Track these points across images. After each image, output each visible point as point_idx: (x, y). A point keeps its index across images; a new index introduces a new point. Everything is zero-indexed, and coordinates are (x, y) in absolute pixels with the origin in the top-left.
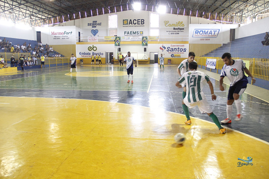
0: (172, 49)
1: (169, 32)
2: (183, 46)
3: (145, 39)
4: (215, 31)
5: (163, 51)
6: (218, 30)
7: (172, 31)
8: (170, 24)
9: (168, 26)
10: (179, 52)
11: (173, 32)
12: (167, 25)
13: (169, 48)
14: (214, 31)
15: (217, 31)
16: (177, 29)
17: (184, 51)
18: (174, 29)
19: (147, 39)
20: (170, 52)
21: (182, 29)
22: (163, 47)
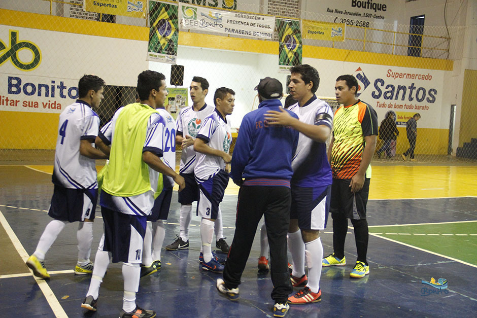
0: (390, 89)
1: (337, 15)
2: (428, 77)
3: (289, 31)
5: (358, 95)
7: (346, 13)
10: (415, 102)
11: (351, 18)
13: (379, 84)
16: (362, 5)
17: (428, 100)
18: (354, 4)
19: (297, 31)
21: (380, 9)
22: (359, 75)
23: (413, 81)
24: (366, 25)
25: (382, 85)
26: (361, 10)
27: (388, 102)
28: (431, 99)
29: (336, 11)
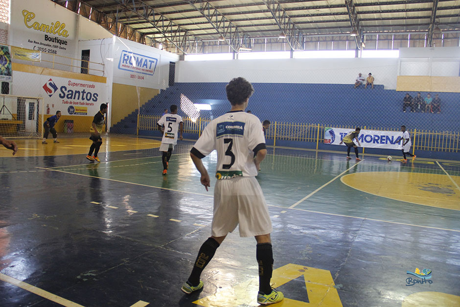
0: (70, 92)
1: (35, 44)
3: (1, 52)
4: (152, 62)
5: (50, 96)
6: (155, 61)
7: (41, 44)
8: (36, 23)
9: (32, 26)
10: (85, 101)
11: (45, 47)
12: (30, 24)
13: (63, 89)
14: (150, 61)
15: (153, 62)
16: (51, 40)
17: (93, 100)
18: (46, 37)
19: (7, 53)
20: (65, 99)
21: (63, 44)
22: (50, 84)
23: (84, 88)
24: (55, 52)
25: (66, 90)
26: (51, 43)
27: (69, 100)
28: (95, 99)
29: (34, 42)
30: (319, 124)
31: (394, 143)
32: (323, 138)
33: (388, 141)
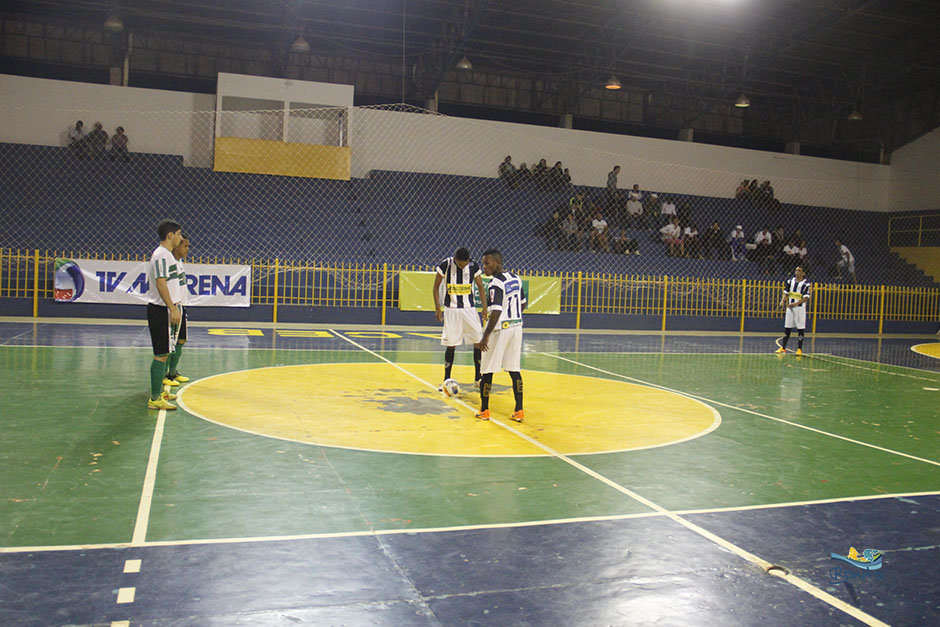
30: (37, 251)
31: (232, 293)
32: (51, 284)
33: (218, 289)
